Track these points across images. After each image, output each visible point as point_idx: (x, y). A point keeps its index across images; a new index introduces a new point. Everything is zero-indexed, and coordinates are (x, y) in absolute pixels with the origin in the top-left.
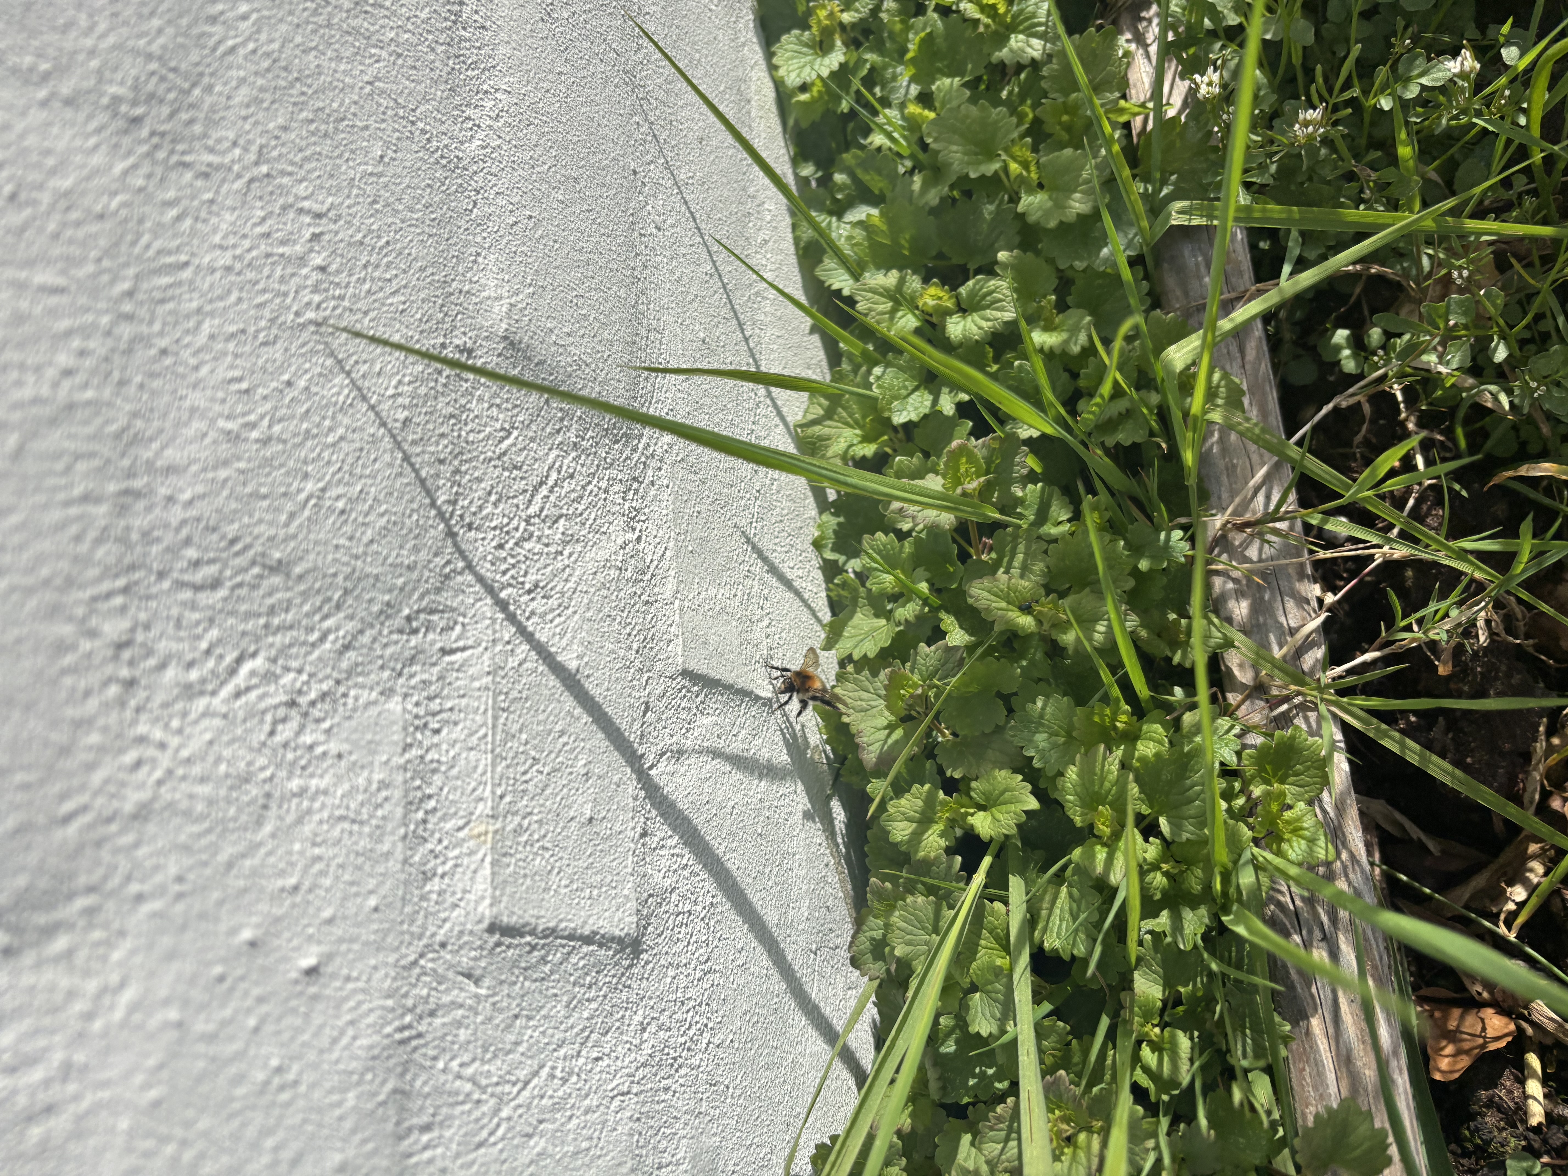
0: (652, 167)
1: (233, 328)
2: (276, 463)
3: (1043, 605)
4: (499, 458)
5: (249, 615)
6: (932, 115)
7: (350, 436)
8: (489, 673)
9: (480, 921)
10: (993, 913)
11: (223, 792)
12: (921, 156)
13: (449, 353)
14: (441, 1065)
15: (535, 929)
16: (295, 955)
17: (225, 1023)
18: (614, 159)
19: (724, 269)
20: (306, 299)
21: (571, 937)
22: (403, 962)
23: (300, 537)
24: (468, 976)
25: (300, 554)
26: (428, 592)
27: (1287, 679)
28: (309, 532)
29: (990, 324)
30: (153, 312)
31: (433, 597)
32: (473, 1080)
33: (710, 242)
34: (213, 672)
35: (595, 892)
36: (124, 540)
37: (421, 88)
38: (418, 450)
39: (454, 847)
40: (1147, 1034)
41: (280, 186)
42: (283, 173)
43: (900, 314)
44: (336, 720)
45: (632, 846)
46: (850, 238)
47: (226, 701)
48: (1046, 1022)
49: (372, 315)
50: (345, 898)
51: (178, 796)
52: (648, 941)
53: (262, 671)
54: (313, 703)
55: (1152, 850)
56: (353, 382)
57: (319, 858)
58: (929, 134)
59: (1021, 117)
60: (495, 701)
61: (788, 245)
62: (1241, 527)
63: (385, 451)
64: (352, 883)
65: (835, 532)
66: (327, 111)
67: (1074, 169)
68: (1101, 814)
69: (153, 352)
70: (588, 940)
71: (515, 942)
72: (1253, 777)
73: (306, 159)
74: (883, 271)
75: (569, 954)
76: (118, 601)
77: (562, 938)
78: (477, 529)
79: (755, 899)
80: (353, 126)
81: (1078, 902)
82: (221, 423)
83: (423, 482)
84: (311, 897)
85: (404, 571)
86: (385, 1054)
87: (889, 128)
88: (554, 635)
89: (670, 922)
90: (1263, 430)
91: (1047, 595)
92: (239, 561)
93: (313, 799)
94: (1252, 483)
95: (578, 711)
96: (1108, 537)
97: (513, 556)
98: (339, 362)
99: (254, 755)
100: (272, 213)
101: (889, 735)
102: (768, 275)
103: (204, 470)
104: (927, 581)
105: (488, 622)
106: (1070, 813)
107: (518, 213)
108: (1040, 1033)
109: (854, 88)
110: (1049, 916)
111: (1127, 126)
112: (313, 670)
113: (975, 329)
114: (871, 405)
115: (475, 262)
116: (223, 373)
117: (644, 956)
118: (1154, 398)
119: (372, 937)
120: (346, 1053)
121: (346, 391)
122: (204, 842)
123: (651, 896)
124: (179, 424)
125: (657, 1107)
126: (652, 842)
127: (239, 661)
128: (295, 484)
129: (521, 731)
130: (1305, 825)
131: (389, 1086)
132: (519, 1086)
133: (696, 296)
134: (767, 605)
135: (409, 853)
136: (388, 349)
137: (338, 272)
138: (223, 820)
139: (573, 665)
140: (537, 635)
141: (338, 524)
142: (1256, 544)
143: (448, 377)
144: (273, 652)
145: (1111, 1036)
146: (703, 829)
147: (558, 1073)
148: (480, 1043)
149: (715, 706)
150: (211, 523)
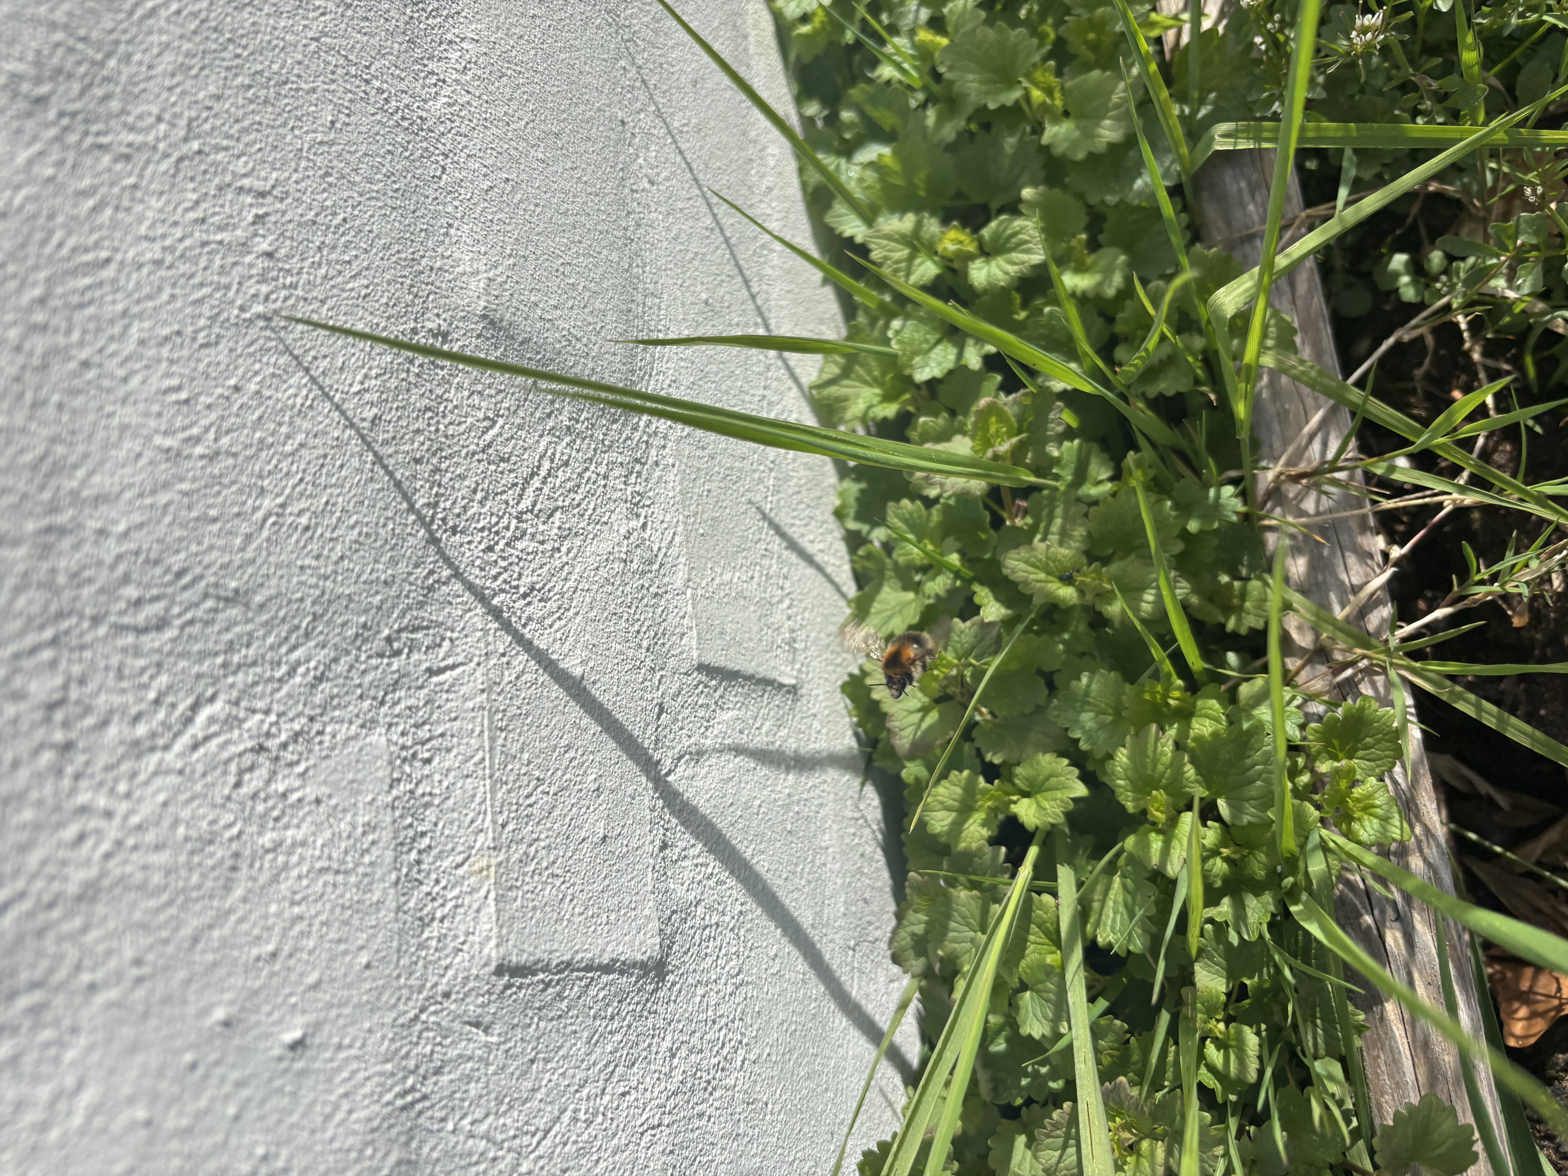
0: (642, 115)
1: (166, 331)
2: (226, 481)
3: (1085, 575)
4: (483, 451)
5: (203, 655)
6: (944, 41)
7: (311, 442)
8: (483, 691)
9: (486, 965)
10: (1042, 906)
11: (182, 859)
12: (935, 88)
13: (421, 339)
14: (450, 1126)
15: (548, 964)
16: (276, 1029)
17: (199, 1115)
18: (599, 110)
19: (726, 221)
20: (252, 291)
21: (588, 968)
22: (401, 1021)
23: (259, 561)
24: (477, 1025)
25: (260, 580)
26: (409, 608)
27: (1351, 641)
28: (269, 554)
29: (1016, 268)
30: (70, 319)
31: (415, 613)
32: (487, 1137)
33: (709, 194)
34: (163, 723)
35: (613, 917)
36: (49, 585)
37: (375, 41)
38: (391, 450)
39: (454, 886)
40: (1211, 1030)
41: (214, 163)
42: (218, 149)
43: (918, 261)
44: (311, 762)
45: (651, 861)
46: (861, 180)
47: (181, 755)
48: (1103, 1022)
49: (330, 303)
50: (332, 959)
51: (128, 869)
52: (673, 960)
53: (222, 717)
54: (284, 746)
55: (1211, 834)
56: (313, 380)
57: (301, 918)
58: (942, 63)
59: (1042, 37)
60: (491, 722)
61: (794, 191)
62: (1296, 479)
63: (352, 456)
64: (339, 941)
65: (858, 500)
66: (266, 74)
67: (1103, 92)
68: (1155, 799)
69: (72, 365)
70: (607, 969)
71: (528, 981)
72: (1319, 753)
73: (245, 130)
74: (897, 215)
75: (587, 986)
76: (46, 655)
77: (578, 970)
78: (461, 532)
79: (788, 901)
80: (297, 90)
81: (1133, 894)
82: (158, 440)
83: (398, 484)
84: (292, 962)
85: (380, 587)
86: (386, 1125)
87: (897, 58)
88: (554, 641)
89: (697, 937)
90: (1320, 373)
91: (1090, 564)
92: (186, 595)
93: (290, 854)
94: (1307, 430)
95: (586, 721)
96: (1153, 497)
97: (504, 559)
98: (296, 358)
99: (218, 811)
100: (206, 194)
101: (922, 719)
102: (773, 226)
103: (141, 495)
104: (959, 551)
105: (479, 634)
106: (1121, 799)
107: (493, 176)
108: (1096, 1032)
109: (858, 16)
110: (1102, 908)
111: (1159, 41)
112: (282, 709)
113: (1000, 275)
114: (890, 362)
115: (447, 234)
116: (157, 382)
117: (670, 978)
118: (1198, 342)
119: (365, 998)
120: (341, 1130)
121: (304, 392)
122: (162, 917)
123: (674, 912)
124: (106, 446)
125: (691, 1136)
126: (673, 854)
127: (195, 708)
128: (250, 502)
129: (522, 751)
130: (1377, 802)
131: (393, 1158)
132: (539, 1135)
133: (696, 254)
134: (788, 584)
135: (403, 899)
136: (350, 340)
137: (289, 257)
138: (184, 890)
139: (577, 671)
140: (536, 642)
141: (302, 543)
142: (1313, 496)
143: (421, 365)
144: (235, 694)
145: (1173, 1032)
146: (728, 833)
147: (582, 1116)
148: (493, 1095)
149: (735, 700)
150: (153, 556)
